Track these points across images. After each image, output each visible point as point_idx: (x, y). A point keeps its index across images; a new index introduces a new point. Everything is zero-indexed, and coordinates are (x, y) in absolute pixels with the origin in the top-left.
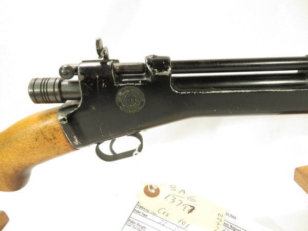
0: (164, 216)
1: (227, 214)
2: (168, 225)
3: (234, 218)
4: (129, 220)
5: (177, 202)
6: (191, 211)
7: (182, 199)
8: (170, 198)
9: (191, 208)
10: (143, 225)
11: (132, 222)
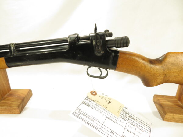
0: (98, 103)
1: (124, 107)
2: (99, 106)
3: (127, 109)
4: (83, 102)
5: (104, 99)
6: (109, 103)
7: (106, 98)
8: (101, 97)
9: (109, 102)
10: (89, 104)
11: (85, 103)
